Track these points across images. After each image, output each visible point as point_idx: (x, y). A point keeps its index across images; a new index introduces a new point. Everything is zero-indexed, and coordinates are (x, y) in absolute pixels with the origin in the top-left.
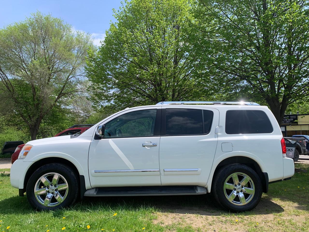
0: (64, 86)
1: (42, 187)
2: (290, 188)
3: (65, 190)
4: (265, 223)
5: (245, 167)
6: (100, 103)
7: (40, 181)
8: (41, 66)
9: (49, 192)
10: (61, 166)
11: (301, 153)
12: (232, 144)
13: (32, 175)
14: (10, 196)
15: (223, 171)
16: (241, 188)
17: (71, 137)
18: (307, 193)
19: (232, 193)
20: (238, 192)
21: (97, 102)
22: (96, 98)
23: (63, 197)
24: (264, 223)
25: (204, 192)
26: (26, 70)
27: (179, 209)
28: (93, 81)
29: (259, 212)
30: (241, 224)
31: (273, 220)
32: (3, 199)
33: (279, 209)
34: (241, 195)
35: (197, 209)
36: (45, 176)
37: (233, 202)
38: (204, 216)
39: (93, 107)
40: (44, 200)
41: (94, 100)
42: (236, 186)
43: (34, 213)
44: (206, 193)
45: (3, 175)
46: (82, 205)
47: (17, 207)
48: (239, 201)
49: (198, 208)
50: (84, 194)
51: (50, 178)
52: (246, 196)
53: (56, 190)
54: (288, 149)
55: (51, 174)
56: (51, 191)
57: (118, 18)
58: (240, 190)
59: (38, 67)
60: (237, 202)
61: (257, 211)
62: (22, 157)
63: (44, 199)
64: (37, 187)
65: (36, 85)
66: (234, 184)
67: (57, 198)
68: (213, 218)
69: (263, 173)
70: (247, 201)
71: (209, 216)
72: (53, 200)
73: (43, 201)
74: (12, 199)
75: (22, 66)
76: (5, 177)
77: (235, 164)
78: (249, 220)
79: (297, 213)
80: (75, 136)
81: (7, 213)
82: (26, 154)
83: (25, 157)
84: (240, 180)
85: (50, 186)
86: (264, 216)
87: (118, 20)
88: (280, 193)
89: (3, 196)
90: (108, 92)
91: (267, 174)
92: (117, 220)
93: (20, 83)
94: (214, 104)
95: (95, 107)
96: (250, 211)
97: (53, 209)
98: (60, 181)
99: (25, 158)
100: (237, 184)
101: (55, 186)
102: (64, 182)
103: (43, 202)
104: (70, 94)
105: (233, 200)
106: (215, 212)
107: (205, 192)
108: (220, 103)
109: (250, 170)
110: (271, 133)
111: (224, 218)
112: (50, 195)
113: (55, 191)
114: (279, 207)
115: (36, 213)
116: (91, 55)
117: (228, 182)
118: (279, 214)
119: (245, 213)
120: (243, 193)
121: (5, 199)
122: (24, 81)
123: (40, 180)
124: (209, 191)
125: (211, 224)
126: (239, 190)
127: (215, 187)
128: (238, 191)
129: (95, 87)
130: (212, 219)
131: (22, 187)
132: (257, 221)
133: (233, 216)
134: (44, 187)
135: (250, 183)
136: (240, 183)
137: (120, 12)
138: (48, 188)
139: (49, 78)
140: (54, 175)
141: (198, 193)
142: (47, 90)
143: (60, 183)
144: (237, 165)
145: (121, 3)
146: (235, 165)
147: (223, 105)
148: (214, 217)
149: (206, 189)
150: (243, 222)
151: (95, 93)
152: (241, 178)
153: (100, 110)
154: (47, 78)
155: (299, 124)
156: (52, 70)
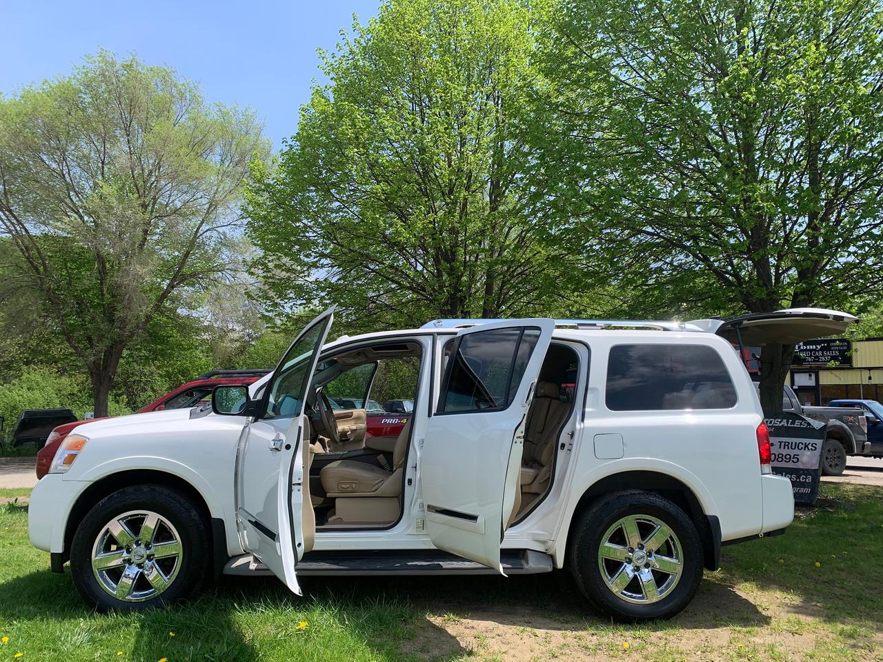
0: (187, 255)
1: (114, 547)
2: (796, 555)
3: (174, 558)
4: (704, 652)
5: (658, 501)
6: (283, 307)
7: (107, 531)
8: (121, 200)
9: (129, 561)
10: (164, 492)
11: (853, 451)
12: (621, 437)
13: (88, 515)
14: (27, 570)
15: (597, 511)
16: (645, 557)
17: (192, 415)
18: (839, 570)
19: (621, 570)
20: (637, 569)
21: (275, 305)
22: (271, 294)
23: (166, 576)
24: (699, 652)
25: (546, 567)
26: (81, 210)
27: (477, 611)
28: (265, 247)
29: (694, 622)
30: (636, 656)
31: (725, 644)
32: (10, 578)
33: (750, 616)
34: (646, 576)
35: (527, 611)
36: (122, 519)
37: (622, 593)
38: (541, 632)
39: (264, 317)
40: (117, 584)
41: (268, 298)
42: (632, 550)
43: (89, 617)
44: (550, 569)
45: (13, 508)
46: (218, 597)
47: (45, 600)
48: (640, 592)
49: (532, 611)
50: (222, 569)
51: (135, 525)
52: (660, 578)
53: (149, 558)
54: (802, 444)
55: (138, 515)
56: (135, 559)
57: (332, 75)
58: (644, 562)
59: (114, 202)
60: (634, 595)
61: (690, 619)
62: (59, 468)
63: (116, 580)
64: (100, 549)
65: (109, 250)
66: (628, 546)
67: (150, 578)
68: (564, 638)
69: (706, 516)
70: (661, 592)
71: (554, 632)
72: (142, 583)
73: (115, 586)
74: (35, 579)
75: (68, 200)
76: (18, 515)
77: (630, 491)
78: (660, 645)
79: (797, 627)
80: (201, 411)
81: (18, 617)
82: (70, 460)
83: (67, 468)
84: (643, 536)
85: (135, 546)
86: (703, 634)
87: (332, 79)
88: (764, 568)
89: (10, 569)
90: (306, 278)
91: (716, 519)
92: (306, 640)
93: (62, 247)
94: (577, 329)
95: (271, 318)
96: (668, 619)
97: (139, 607)
98: (162, 534)
99: (66, 471)
100: (635, 546)
101: (147, 546)
102: (170, 537)
103: (113, 589)
104: (202, 278)
105: (625, 590)
106: (573, 621)
107: (549, 567)
108: (595, 325)
109: (671, 509)
110: (730, 409)
111: (595, 637)
112: (132, 571)
113: (147, 561)
114: (753, 609)
115: (94, 618)
116: (258, 174)
117: (611, 541)
118: (745, 629)
119: (654, 626)
120: (652, 570)
121: (15, 577)
122: (74, 240)
123: (108, 529)
124: (560, 564)
125: (556, 655)
126: (641, 563)
127: (575, 553)
128: (638, 565)
129: (271, 265)
130: (562, 641)
131: (59, 549)
132: (682, 648)
133: (620, 633)
134: (118, 549)
135: (671, 543)
136: (642, 543)
137: (337, 59)
138: (128, 552)
139: (146, 232)
140: (144, 518)
141: (528, 569)
142: (138, 267)
143: (160, 539)
144: (637, 495)
145: (342, 32)
146: (631, 494)
147: (603, 329)
148: (569, 633)
149: (552, 558)
150: (643, 648)
151: (270, 280)
152: (645, 530)
153: (283, 327)
154: (139, 231)
155: (854, 366)
156: (152, 211)
